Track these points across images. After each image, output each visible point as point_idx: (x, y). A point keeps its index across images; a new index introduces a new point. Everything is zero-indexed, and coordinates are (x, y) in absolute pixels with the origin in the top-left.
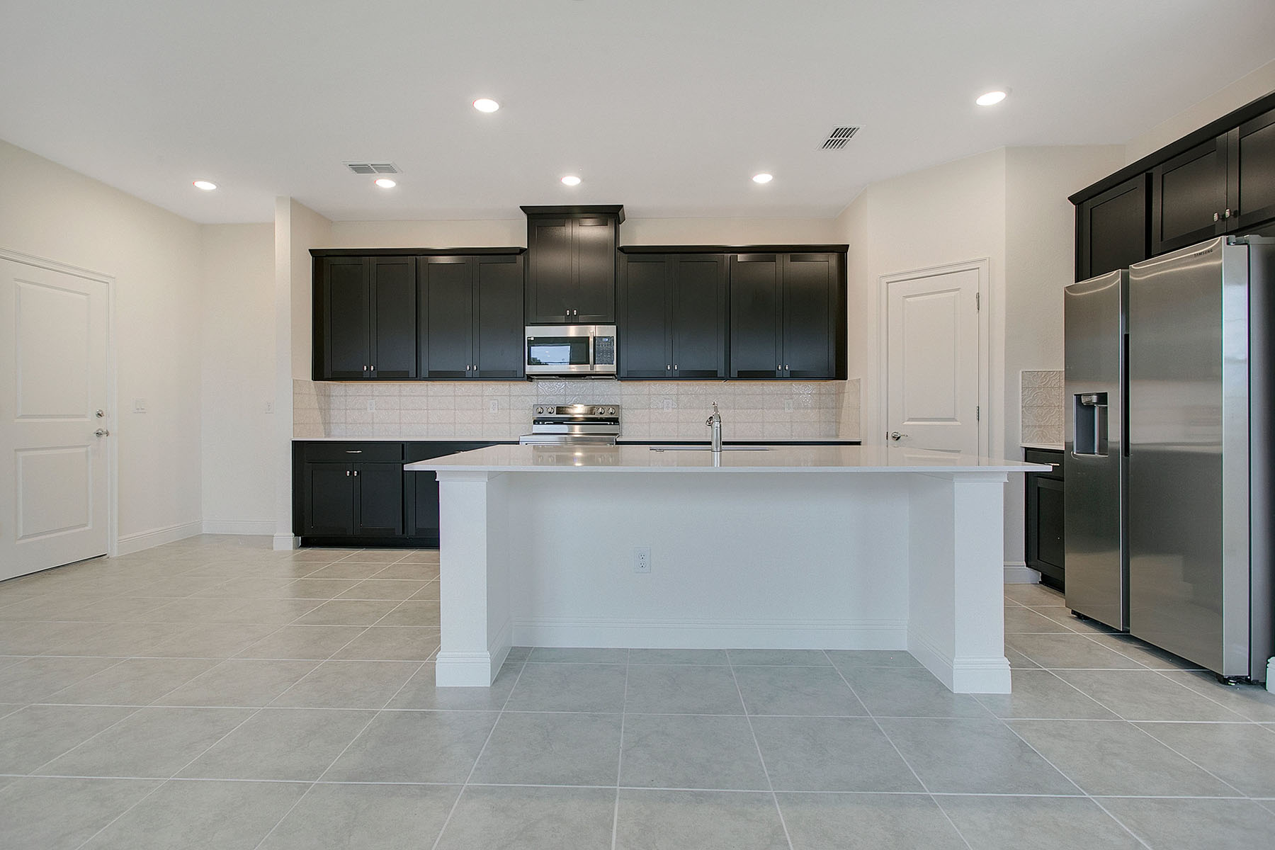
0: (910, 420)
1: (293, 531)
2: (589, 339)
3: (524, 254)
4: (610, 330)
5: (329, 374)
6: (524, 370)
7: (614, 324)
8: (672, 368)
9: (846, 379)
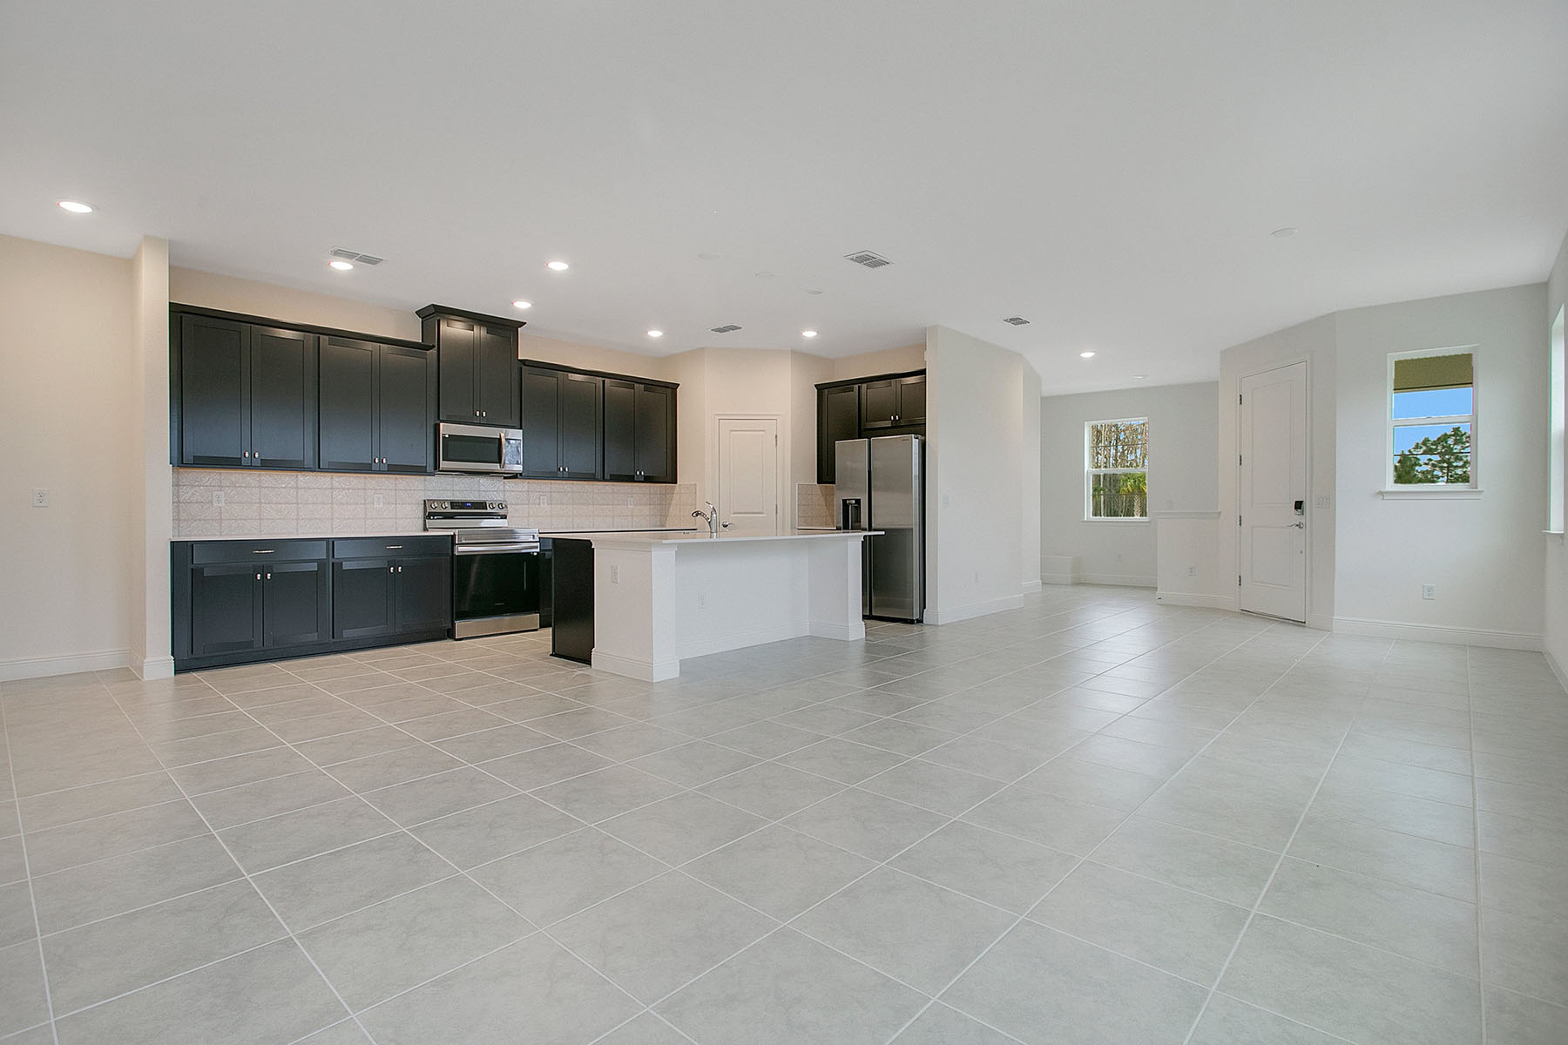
0: (734, 513)
1: (172, 654)
2: (500, 439)
3: (434, 351)
4: (517, 434)
5: (188, 458)
6: (436, 466)
7: (521, 428)
8: (564, 470)
9: (676, 483)
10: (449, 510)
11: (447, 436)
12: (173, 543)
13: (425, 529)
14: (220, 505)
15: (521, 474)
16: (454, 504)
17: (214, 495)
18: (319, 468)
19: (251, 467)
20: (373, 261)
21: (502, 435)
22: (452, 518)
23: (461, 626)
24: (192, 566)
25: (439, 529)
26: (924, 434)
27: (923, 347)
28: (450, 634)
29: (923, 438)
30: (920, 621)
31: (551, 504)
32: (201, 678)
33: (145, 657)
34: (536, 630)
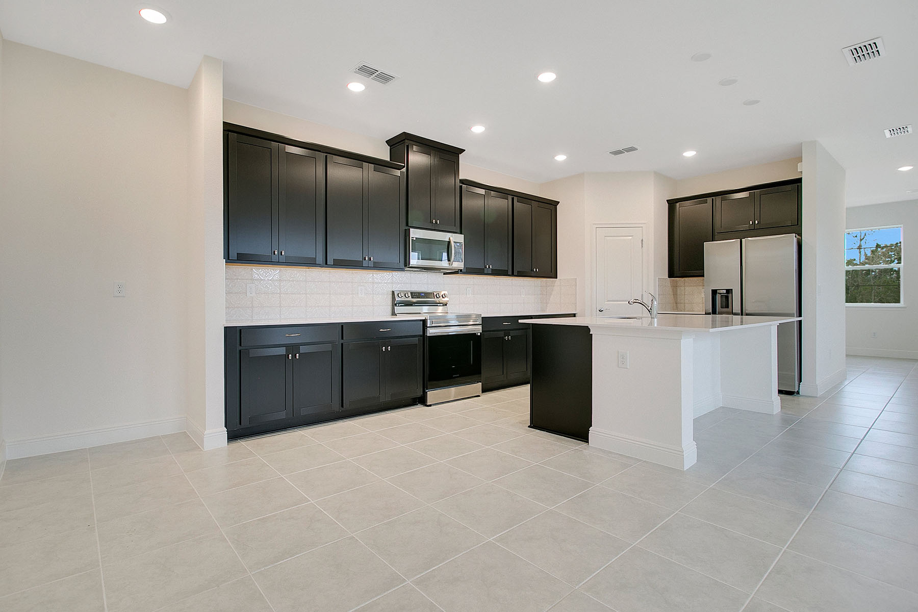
0: (608, 301)
1: (226, 426)
2: (449, 242)
3: (404, 170)
4: (460, 238)
5: (233, 255)
6: (407, 263)
7: (461, 233)
8: (489, 267)
9: (557, 278)
10: (410, 299)
11: (415, 239)
12: (225, 328)
13: (394, 314)
14: (251, 295)
15: (461, 270)
16: (414, 294)
17: (248, 287)
18: (326, 264)
19: (278, 263)
20: (385, 78)
21: (451, 238)
22: (411, 305)
23: (432, 395)
24: (240, 348)
25: (405, 314)
26: (800, 235)
27: (800, 159)
28: (422, 400)
29: (800, 238)
30: (798, 393)
31: (474, 294)
32: (246, 445)
33: (205, 430)
34: (479, 396)
